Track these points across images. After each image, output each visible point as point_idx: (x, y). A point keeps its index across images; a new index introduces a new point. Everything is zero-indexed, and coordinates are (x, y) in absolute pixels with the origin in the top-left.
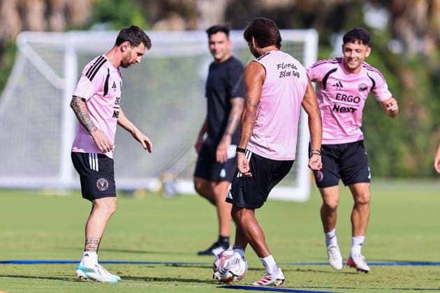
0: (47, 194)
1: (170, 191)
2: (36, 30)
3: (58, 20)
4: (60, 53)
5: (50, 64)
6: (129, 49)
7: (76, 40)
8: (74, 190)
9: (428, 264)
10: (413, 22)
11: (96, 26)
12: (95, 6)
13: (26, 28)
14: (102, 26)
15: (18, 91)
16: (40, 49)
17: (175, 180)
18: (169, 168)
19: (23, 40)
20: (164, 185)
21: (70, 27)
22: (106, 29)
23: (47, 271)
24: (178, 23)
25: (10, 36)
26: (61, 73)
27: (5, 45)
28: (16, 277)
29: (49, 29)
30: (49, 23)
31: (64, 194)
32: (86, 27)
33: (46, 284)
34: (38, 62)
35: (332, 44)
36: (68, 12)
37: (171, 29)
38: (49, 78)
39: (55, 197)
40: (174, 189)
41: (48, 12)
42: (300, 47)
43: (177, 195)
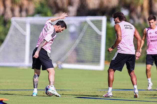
0: (21, 68)
2: (17, 16)
3: (24, 13)
4: (25, 24)
6: (60, 28)
7: (29, 20)
8: (29, 67)
9: (141, 90)
10: (137, 14)
11: (36, 15)
12: (36, 9)
13: (14, 16)
14: (38, 15)
15: (11, 36)
16: (18, 22)
17: (61, 64)
18: (59, 60)
19: (13, 20)
20: (58, 66)
21: (28, 15)
22: (39, 16)
23: (21, 93)
25: (9, 18)
26: (25, 30)
27: (7, 21)
29: (21, 16)
30: (21, 14)
31: (26, 68)
32: (33, 15)
34: (18, 27)
35: (111, 21)
36: (27, 11)
38: (21, 32)
39: (23, 69)
40: (61, 66)
41: (21, 11)
42: (101, 22)
43: (62, 68)
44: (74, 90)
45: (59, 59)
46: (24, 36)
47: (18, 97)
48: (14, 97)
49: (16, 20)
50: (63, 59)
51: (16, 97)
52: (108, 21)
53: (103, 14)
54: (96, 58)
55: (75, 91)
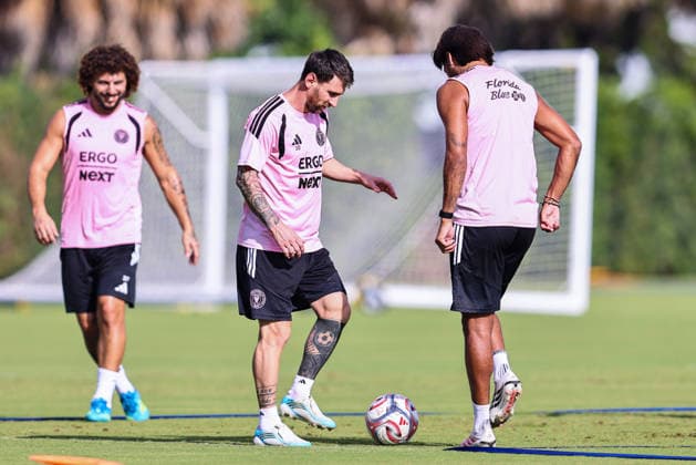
1: (374, 302)
2: (164, 58)
3: (197, 43)
4: (201, 92)
5: (185, 111)
6: (315, 84)
8: (226, 304)
11: (256, 50)
12: (254, 18)
13: (149, 56)
14: (263, 50)
16: (169, 88)
17: (380, 286)
18: (368, 269)
20: (363, 294)
21: (215, 52)
22: (272, 55)
24: (382, 42)
26: (203, 125)
28: (134, 439)
29: (183, 56)
30: (183, 47)
31: (210, 310)
32: (241, 52)
33: (181, 450)
34: (167, 107)
35: (620, 70)
36: (212, 30)
37: (372, 53)
38: (183, 131)
39: (196, 315)
40: (379, 300)
41: (182, 29)
42: (569, 77)
43: (384, 309)
44: (439, 414)
45: (371, 266)
46: (201, 154)
47: (168, 451)
48: (149, 450)
49: (158, 75)
50: (390, 262)
51: (163, 453)
52: (608, 72)
53: (581, 39)
54: (549, 257)
55: (443, 417)
